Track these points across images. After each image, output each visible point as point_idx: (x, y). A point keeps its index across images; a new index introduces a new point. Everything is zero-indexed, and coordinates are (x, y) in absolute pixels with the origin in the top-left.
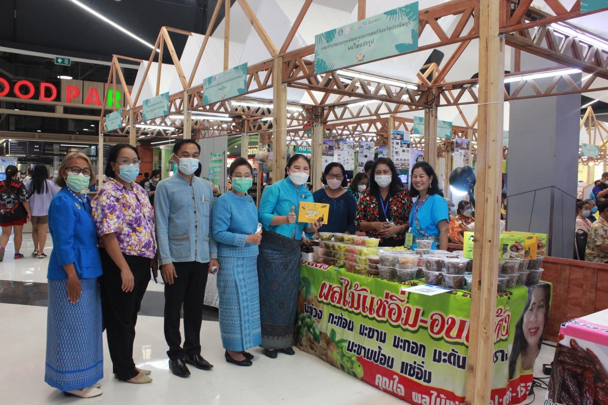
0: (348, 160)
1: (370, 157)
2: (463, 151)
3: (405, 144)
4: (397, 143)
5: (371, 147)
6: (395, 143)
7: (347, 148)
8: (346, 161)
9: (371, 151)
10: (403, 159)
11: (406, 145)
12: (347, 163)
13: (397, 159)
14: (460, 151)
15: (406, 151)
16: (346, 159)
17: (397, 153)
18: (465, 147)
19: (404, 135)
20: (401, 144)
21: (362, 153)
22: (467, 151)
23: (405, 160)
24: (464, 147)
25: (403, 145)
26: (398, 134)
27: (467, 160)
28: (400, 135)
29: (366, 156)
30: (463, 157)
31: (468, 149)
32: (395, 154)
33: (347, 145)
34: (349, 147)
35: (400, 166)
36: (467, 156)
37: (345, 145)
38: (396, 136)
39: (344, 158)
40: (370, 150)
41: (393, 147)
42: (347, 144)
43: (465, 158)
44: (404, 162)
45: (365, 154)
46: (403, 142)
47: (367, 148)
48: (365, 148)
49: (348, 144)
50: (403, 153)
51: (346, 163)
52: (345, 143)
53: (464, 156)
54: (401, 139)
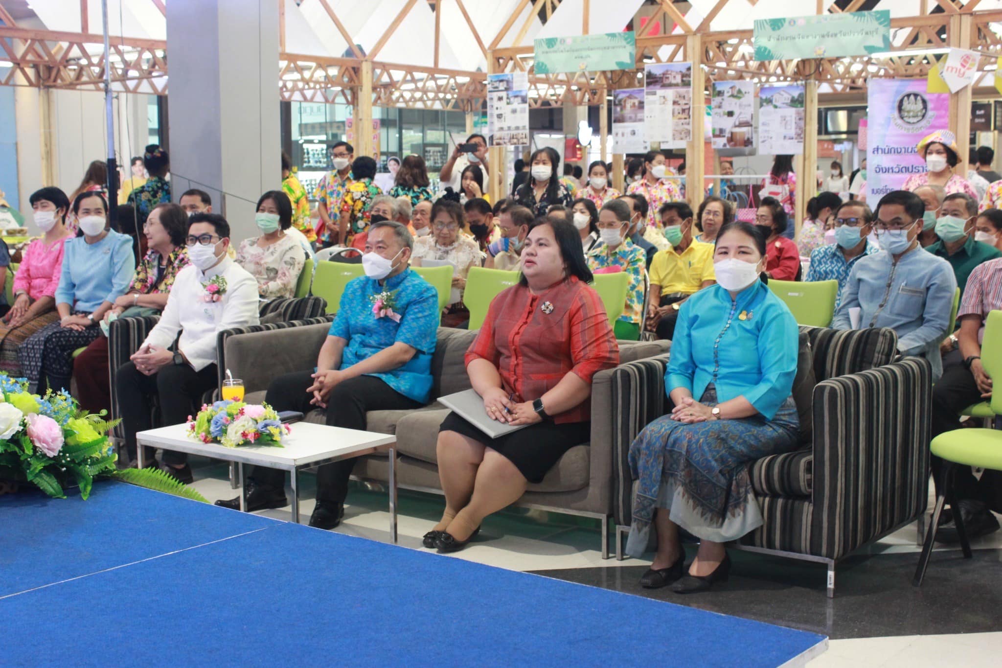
1: (740, 113)
2: (670, 93)
3: (516, 96)
4: (500, 99)
5: (743, 90)
6: (496, 99)
9: (741, 100)
10: (513, 126)
11: (519, 99)
13: (501, 129)
14: (661, 92)
15: (518, 111)
17: (500, 116)
18: (678, 79)
19: (515, 80)
20: (508, 98)
22: (682, 90)
23: (517, 128)
24: (674, 82)
25: (512, 99)
26: (502, 81)
27: (683, 111)
28: (505, 83)
29: (730, 114)
30: (670, 106)
31: (686, 84)
32: (495, 119)
35: (506, 141)
36: (682, 102)
38: (496, 84)
40: (740, 98)
41: (492, 106)
43: (677, 107)
44: (515, 132)
46: (511, 94)
47: (732, 96)
48: (726, 95)
50: (513, 115)
53: (675, 103)
54: (506, 89)
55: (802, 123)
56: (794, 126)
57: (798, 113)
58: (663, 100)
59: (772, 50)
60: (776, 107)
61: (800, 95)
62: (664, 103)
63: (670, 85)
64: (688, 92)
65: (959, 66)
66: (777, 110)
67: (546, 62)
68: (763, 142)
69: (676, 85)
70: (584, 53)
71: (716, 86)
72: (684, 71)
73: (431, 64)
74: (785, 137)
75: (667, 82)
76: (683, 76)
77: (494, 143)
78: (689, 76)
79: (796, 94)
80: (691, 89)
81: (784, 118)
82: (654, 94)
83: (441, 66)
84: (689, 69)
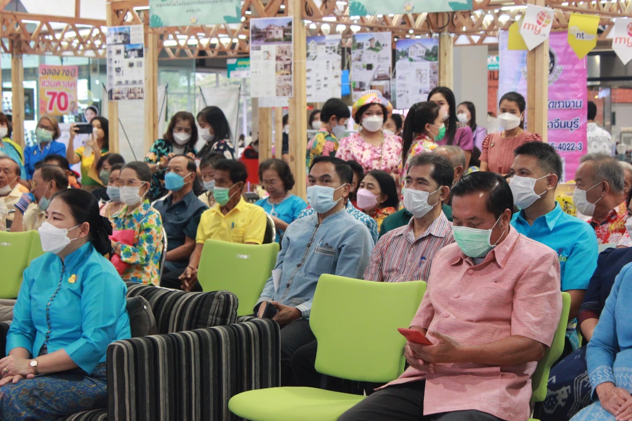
0: (326, 79)
1: (379, 67)
2: (273, 48)
3: (133, 50)
4: (119, 52)
5: (381, 43)
6: (114, 52)
7: (324, 54)
8: (323, 82)
9: (380, 53)
10: (130, 80)
11: (136, 53)
12: (325, 85)
13: (120, 83)
14: (265, 47)
15: (135, 64)
16: (321, 77)
17: (118, 70)
18: (280, 35)
19: (131, 33)
20: (126, 52)
21: (359, 60)
22: (284, 45)
23: (134, 82)
24: (276, 37)
25: (129, 53)
26: (119, 34)
27: (286, 66)
28: (123, 36)
29: (369, 67)
30: (273, 62)
31: (288, 39)
32: (114, 72)
33: (324, 47)
34: (330, 51)
35: (124, 95)
36: (284, 57)
37: (321, 46)
38: (115, 37)
39: (317, 75)
40: (378, 50)
41: (111, 60)
42: (324, 44)
43: (279, 63)
44: (132, 87)
45: (366, 61)
46: (128, 47)
47: (371, 48)
48: (365, 47)
49: (328, 45)
50: (130, 69)
51: (322, 86)
52: (319, 44)
53: (278, 58)
54: (124, 43)
55: (436, 77)
56: (428, 79)
57: (432, 67)
58: (267, 55)
59: (365, 5)
60: (411, 60)
61: (434, 48)
62: (268, 58)
63: (273, 40)
64: (289, 48)
65: (535, 24)
66: (413, 63)
67: (160, 16)
68: (400, 96)
69: (279, 40)
70: (195, 7)
71: (356, 38)
72: (286, 26)
73: (72, 14)
74: (420, 91)
75: (270, 37)
76: (285, 31)
77: (113, 97)
78: (290, 31)
79: (430, 47)
80: (292, 45)
81: (419, 72)
82: (259, 49)
83: (83, 15)
84: (290, 24)
